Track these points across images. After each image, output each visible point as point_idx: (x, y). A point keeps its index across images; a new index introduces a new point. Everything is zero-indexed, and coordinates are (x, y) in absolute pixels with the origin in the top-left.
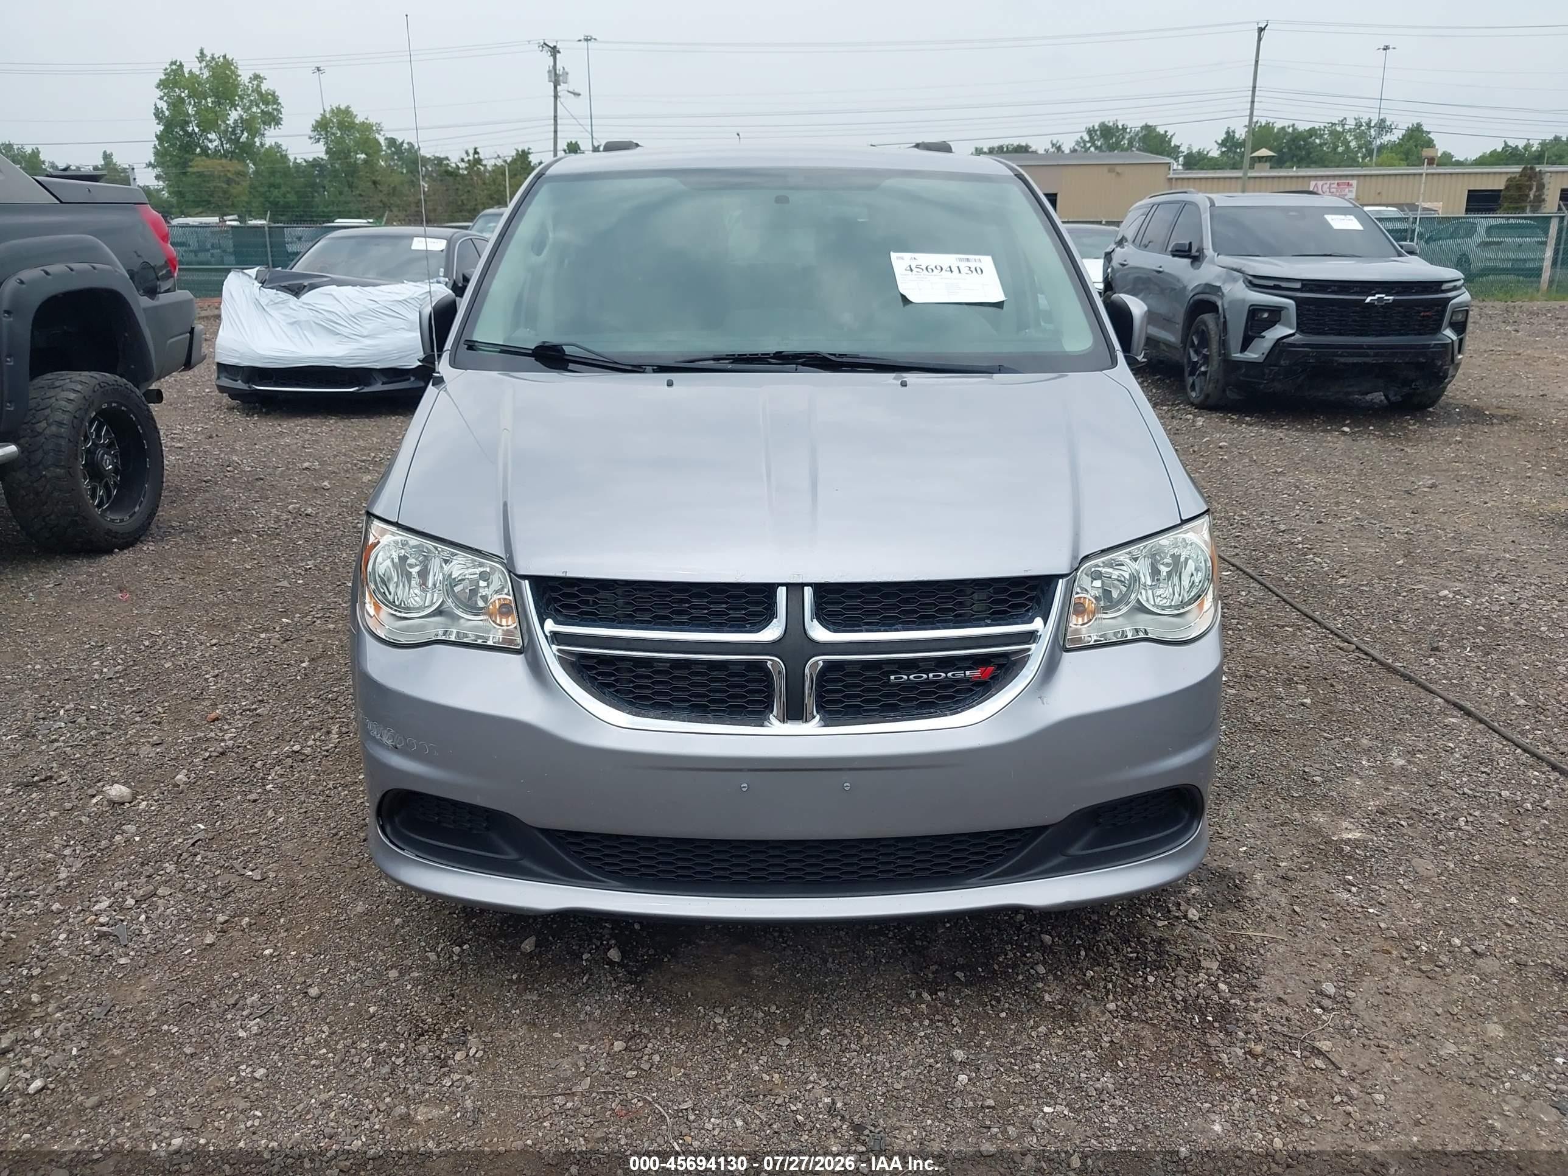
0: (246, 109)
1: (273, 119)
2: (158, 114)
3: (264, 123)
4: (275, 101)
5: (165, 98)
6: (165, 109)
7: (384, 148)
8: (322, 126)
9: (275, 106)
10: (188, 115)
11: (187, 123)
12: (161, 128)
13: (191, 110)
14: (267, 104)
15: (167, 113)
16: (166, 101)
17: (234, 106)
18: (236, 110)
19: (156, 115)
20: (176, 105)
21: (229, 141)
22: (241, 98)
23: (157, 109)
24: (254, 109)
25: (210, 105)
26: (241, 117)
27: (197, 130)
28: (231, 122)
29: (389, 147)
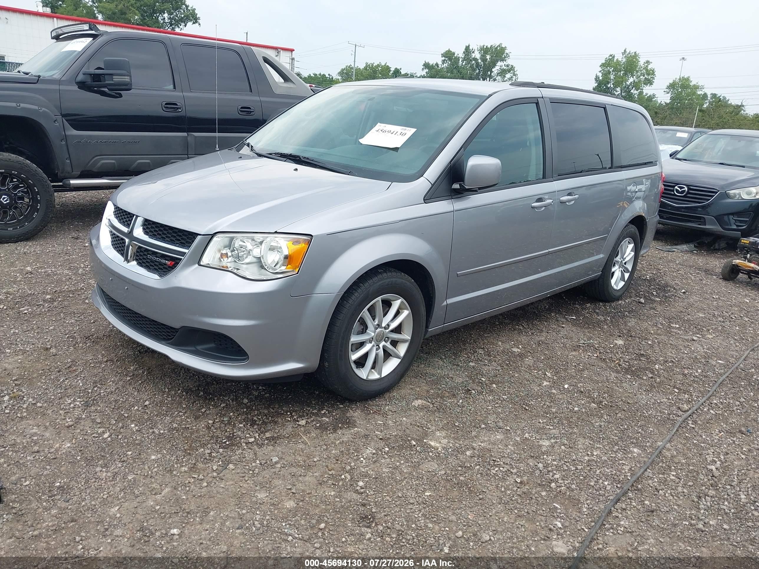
0: (638, 77)
1: (649, 82)
2: (597, 79)
3: (644, 84)
4: (653, 74)
5: (602, 72)
6: (600, 76)
7: (709, 98)
8: (672, 86)
9: (652, 76)
10: (611, 80)
11: (608, 83)
12: (596, 85)
13: (612, 77)
14: (648, 75)
15: (601, 78)
16: (602, 73)
17: (633, 76)
18: (633, 77)
19: (596, 79)
20: (606, 74)
21: (625, 91)
22: (637, 72)
23: (597, 76)
24: (642, 77)
25: (622, 75)
26: (634, 81)
27: (612, 86)
28: (628, 83)
29: (711, 98)
